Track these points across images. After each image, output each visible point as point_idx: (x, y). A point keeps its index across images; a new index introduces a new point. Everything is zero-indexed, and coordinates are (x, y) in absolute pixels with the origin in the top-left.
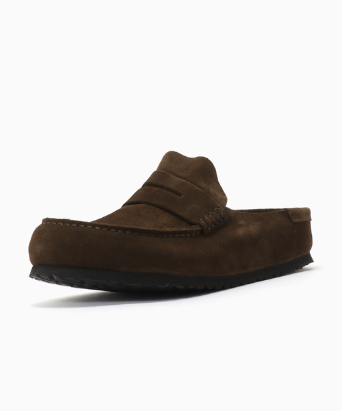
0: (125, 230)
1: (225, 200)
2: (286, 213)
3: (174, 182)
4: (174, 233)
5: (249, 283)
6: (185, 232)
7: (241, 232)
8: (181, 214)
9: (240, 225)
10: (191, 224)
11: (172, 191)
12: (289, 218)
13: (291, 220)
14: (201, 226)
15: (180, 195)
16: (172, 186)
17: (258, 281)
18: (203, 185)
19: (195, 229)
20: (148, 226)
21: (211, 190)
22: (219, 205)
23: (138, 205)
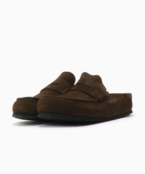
0: (73, 100)
1: (106, 90)
2: (125, 95)
3: (88, 83)
4: (90, 101)
5: (111, 120)
6: (93, 101)
7: (111, 101)
8: (91, 95)
9: (110, 99)
10: (95, 98)
11: (87, 86)
12: (126, 97)
13: (126, 98)
14: (98, 99)
15: (90, 88)
16: (87, 85)
17: (116, 119)
18: (98, 85)
19: (96, 100)
20: (80, 99)
21: (101, 86)
22: (104, 92)
23: (75, 91)
